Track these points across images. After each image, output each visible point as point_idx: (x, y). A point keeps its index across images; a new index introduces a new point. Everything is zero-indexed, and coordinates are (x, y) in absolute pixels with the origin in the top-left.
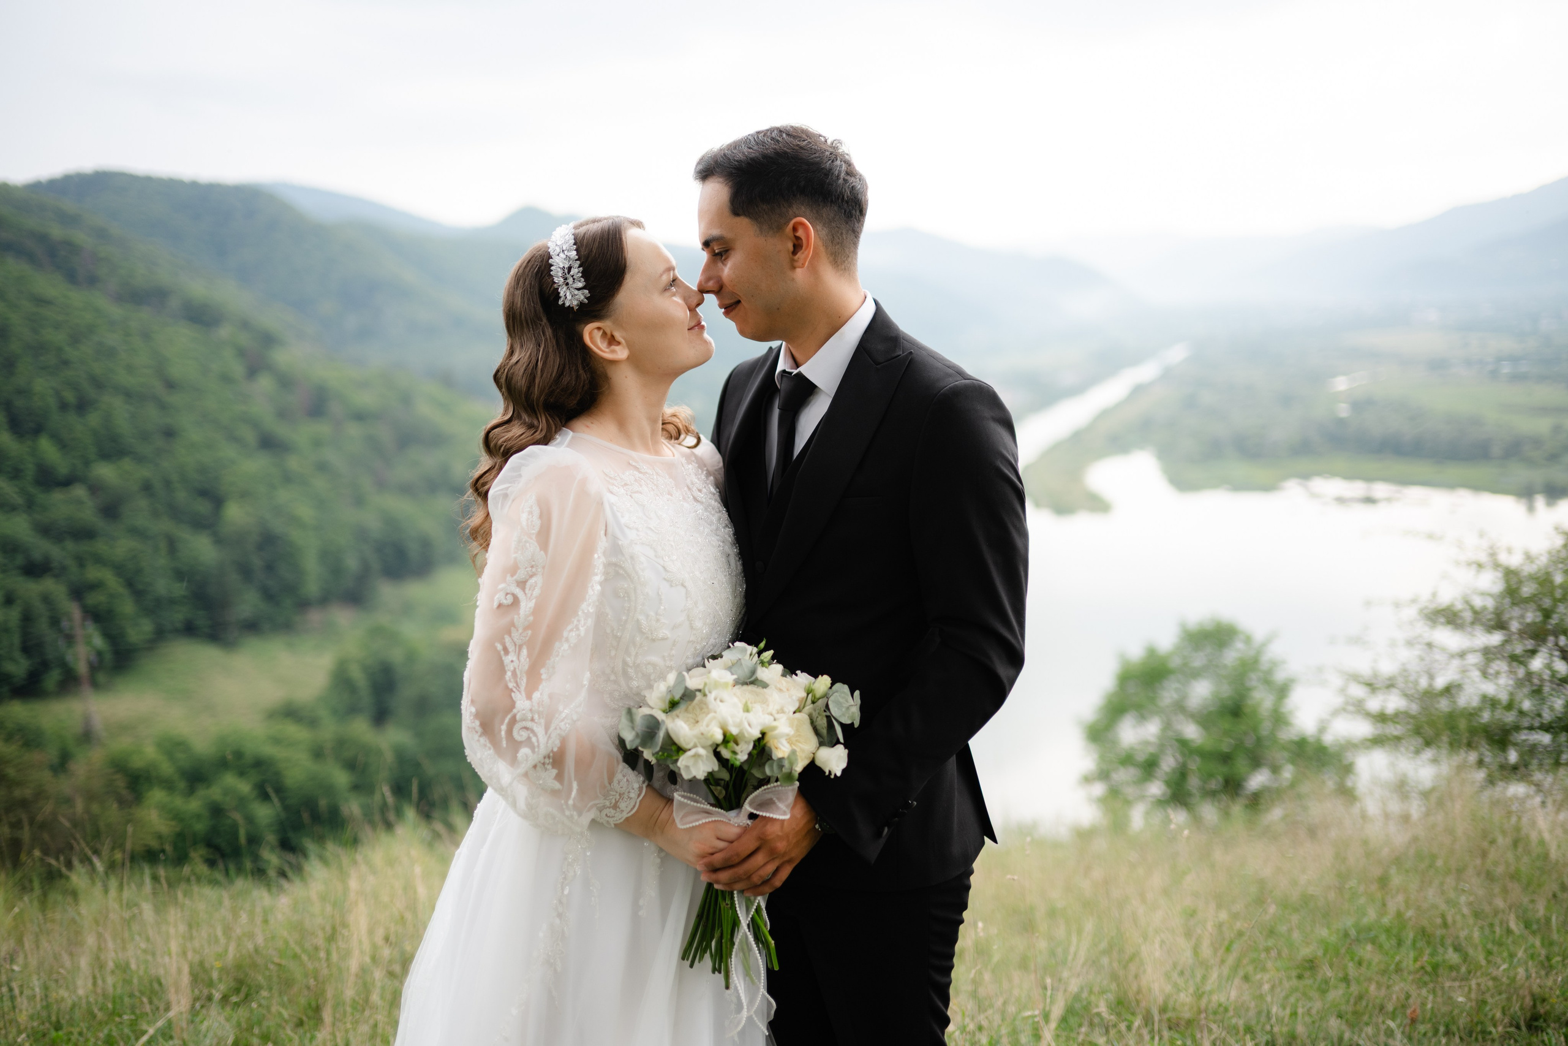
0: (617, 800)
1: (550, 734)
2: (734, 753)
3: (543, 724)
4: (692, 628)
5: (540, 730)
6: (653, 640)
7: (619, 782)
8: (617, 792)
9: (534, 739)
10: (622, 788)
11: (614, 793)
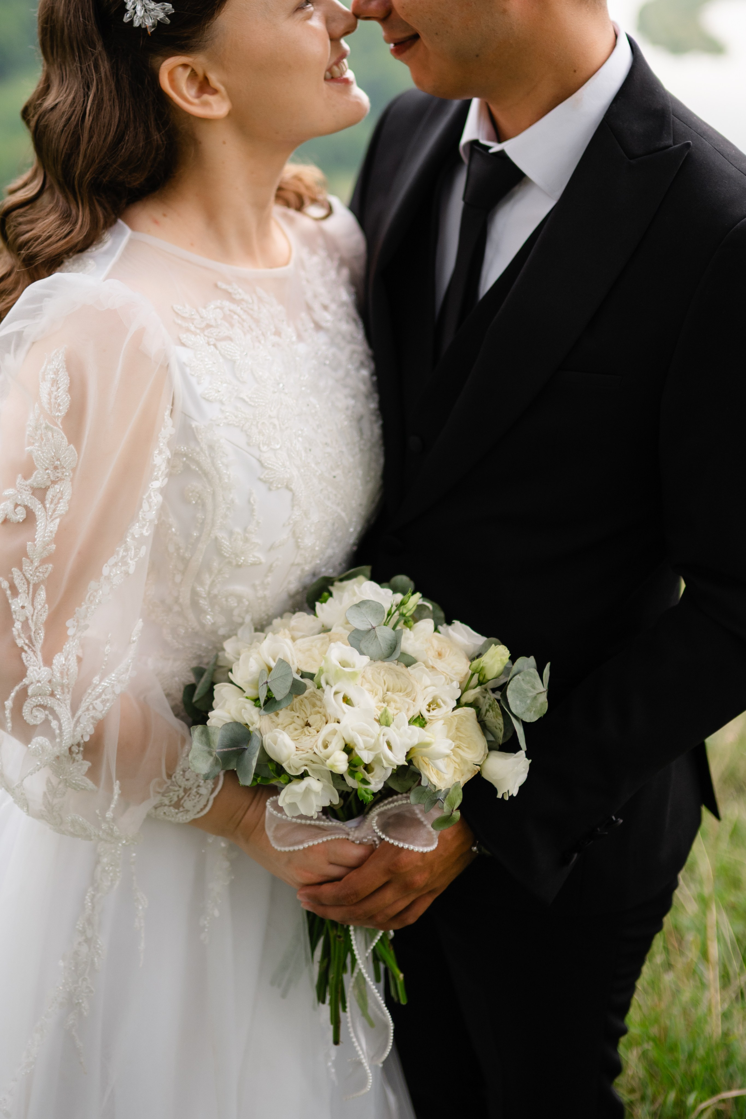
0: (180, 797)
1: (79, 718)
2: (365, 782)
3: (68, 702)
4: (298, 547)
5: (64, 711)
6: (239, 566)
7: (184, 771)
8: (180, 787)
9: (54, 724)
10: (187, 780)
11: (176, 789)
